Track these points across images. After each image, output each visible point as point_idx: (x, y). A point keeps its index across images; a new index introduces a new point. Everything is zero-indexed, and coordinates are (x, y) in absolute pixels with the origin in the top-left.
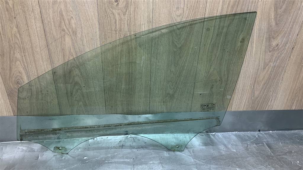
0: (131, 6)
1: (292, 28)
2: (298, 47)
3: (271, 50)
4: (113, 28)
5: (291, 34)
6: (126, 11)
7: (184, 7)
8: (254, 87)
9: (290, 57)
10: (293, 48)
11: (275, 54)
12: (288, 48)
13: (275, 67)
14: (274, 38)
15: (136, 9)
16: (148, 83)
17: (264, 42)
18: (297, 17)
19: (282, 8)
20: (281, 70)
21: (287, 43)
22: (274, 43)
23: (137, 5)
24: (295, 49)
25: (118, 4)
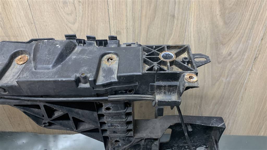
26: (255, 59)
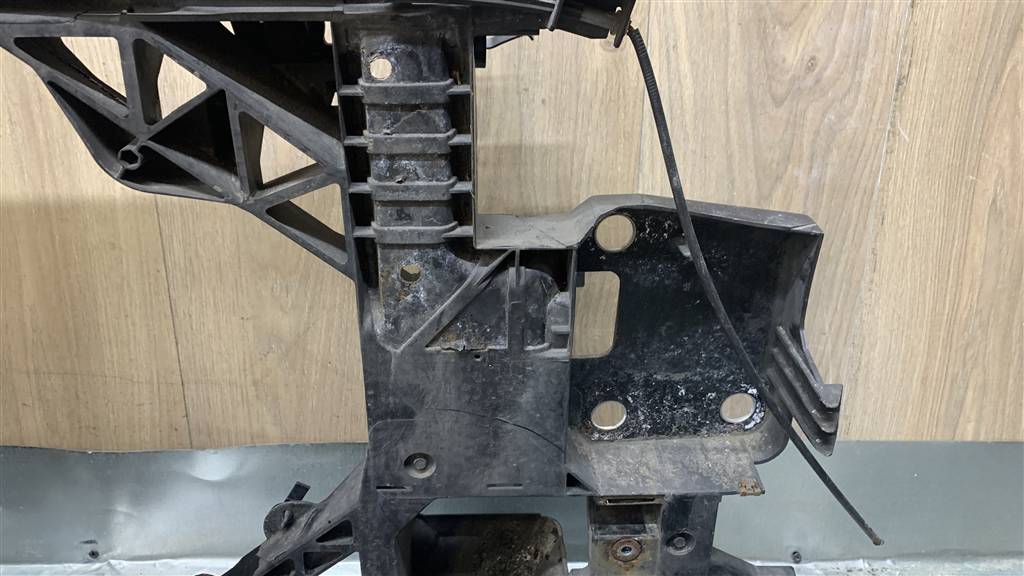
3: (780, 90)
9: (893, 133)
10: (899, 83)
11: (810, 115)
14: (786, 26)
21: (861, 54)
22: (792, 54)
26: (898, 87)
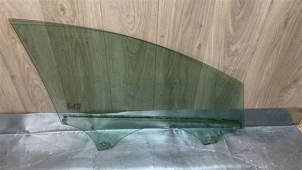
0: (78, 14)
1: (251, 34)
2: (259, 52)
4: (64, 36)
5: (251, 40)
6: (74, 19)
7: (134, 15)
8: (214, 89)
12: (249, 52)
13: (235, 70)
15: (84, 17)
16: (107, 85)
17: (222, 48)
18: (256, 23)
19: (239, 14)
20: (242, 73)
23: (85, 13)
24: (255, 54)
25: (65, 12)
